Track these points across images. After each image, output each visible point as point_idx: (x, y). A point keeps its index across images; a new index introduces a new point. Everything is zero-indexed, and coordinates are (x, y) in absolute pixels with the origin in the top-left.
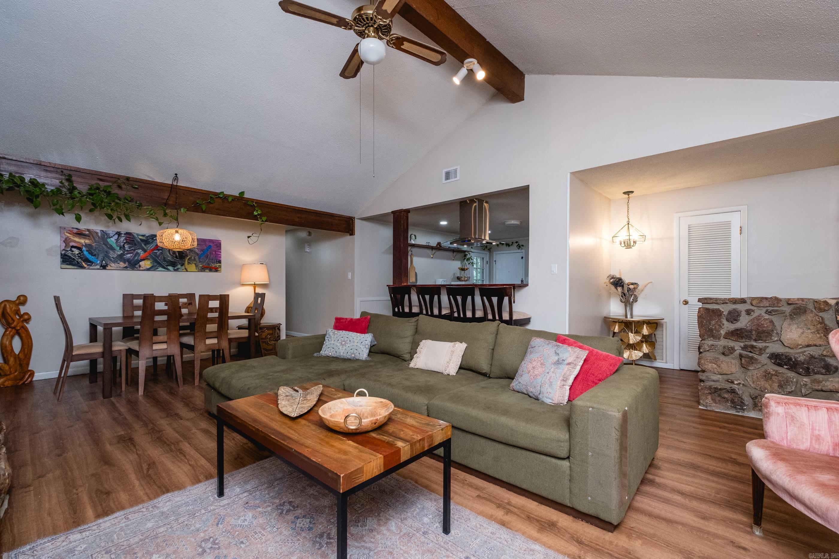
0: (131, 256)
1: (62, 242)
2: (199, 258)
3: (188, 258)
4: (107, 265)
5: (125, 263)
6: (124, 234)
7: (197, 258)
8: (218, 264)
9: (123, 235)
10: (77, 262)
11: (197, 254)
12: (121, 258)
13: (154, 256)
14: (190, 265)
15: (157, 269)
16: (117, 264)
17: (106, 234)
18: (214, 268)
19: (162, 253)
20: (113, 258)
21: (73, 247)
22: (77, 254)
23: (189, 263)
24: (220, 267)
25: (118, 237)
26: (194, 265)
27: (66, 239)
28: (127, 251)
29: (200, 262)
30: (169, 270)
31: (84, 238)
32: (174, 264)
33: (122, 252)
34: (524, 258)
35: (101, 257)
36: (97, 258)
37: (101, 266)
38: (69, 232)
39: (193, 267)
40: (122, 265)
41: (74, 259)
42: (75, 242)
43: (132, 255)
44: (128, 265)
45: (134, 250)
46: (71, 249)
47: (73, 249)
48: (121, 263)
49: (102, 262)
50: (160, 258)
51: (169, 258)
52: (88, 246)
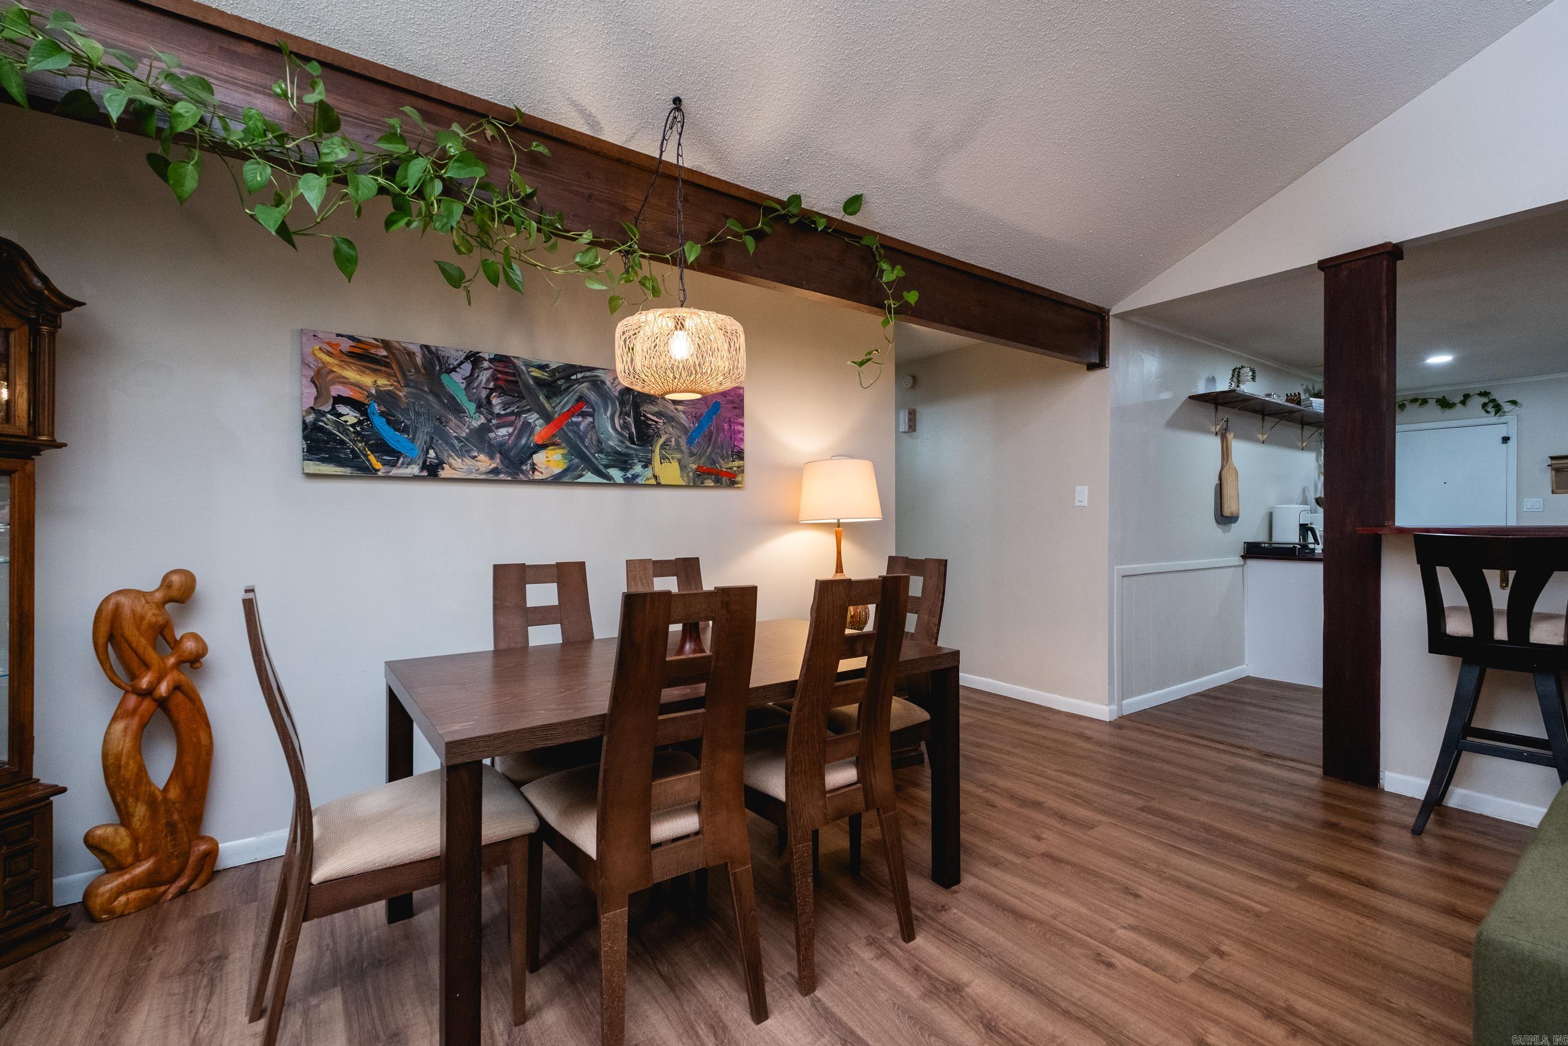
0: (510, 435)
1: (306, 382)
2: (690, 442)
3: (661, 441)
4: (440, 464)
5: (492, 457)
6: (491, 360)
7: (683, 442)
8: (737, 463)
9: (486, 364)
10: (353, 451)
11: (685, 430)
12: (480, 438)
13: (570, 434)
14: (666, 464)
15: (581, 476)
16: (468, 461)
17: (438, 358)
18: (727, 474)
19: (592, 426)
20: (457, 438)
21: (339, 400)
22: (353, 426)
23: (663, 458)
24: (741, 470)
25: (473, 370)
26: (675, 465)
27: (318, 372)
28: (499, 416)
29: (692, 454)
30: (610, 483)
31: (375, 371)
32: (625, 462)
33: (483, 420)
34: (1512, 443)
35: (422, 438)
36: (413, 440)
37: (424, 467)
38: (329, 349)
39: (670, 471)
40: (484, 463)
41: (342, 442)
42: (345, 382)
43: (511, 430)
44: (502, 462)
45: (518, 415)
46: (334, 408)
47: (342, 409)
48: (482, 457)
49: (427, 453)
50: (587, 442)
51: (613, 442)
52: (384, 397)
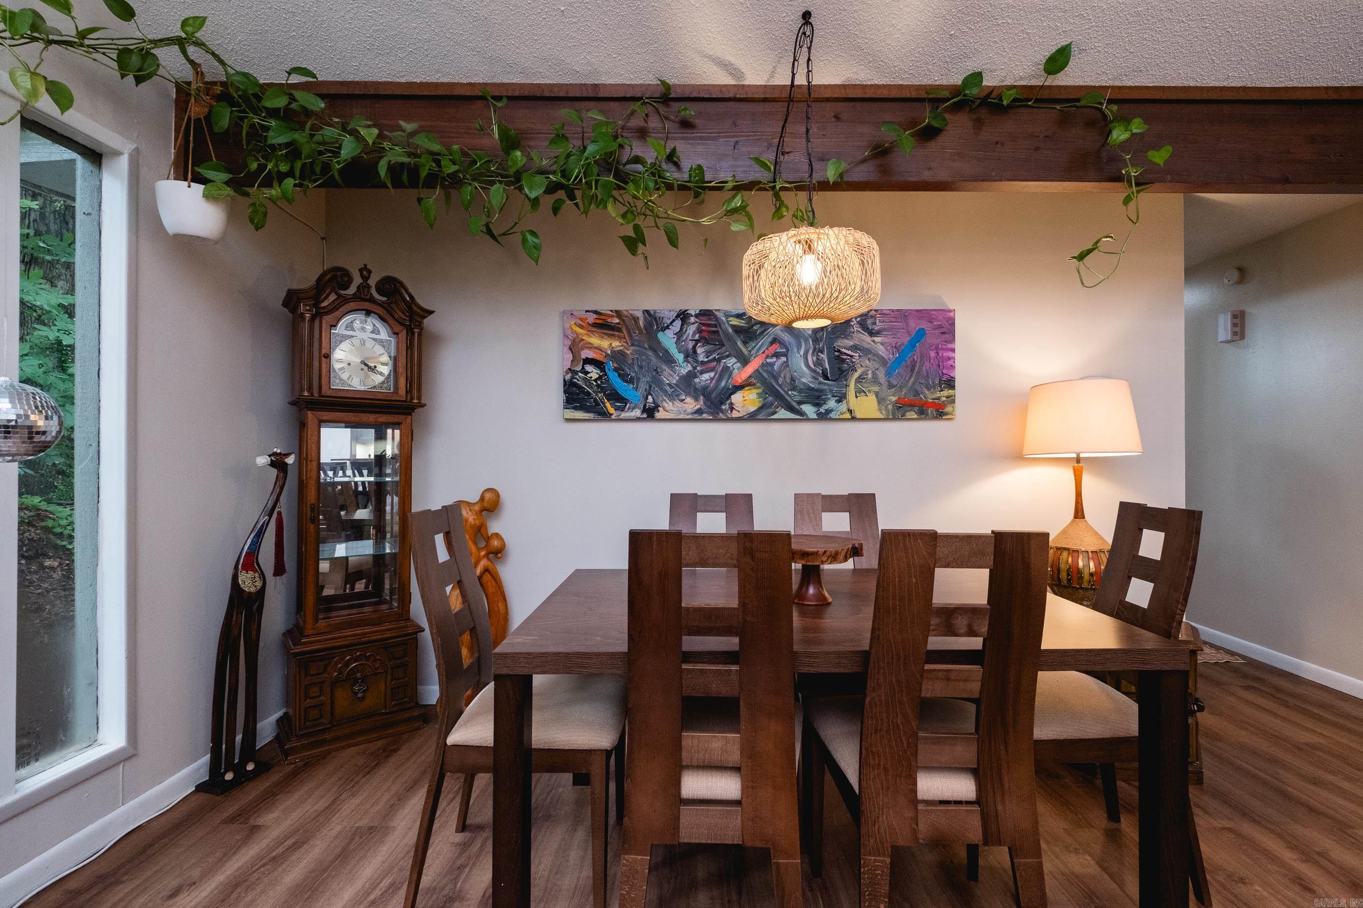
0: (712, 379)
1: (566, 349)
2: (888, 374)
3: (856, 375)
4: (656, 408)
5: (696, 399)
6: (697, 316)
7: (881, 375)
8: (946, 393)
9: (692, 319)
10: (595, 400)
11: (883, 362)
12: (687, 383)
13: (765, 375)
14: (862, 398)
15: (775, 413)
16: (678, 404)
17: (655, 319)
18: (933, 405)
19: (786, 364)
20: (669, 385)
21: (587, 361)
22: (595, 380)
23: (859, 392)
24: (951, 400)
25: (682, 325)
26: (872, 398)
27: (574, 341)
28: (703, 363)
29: (890, 386)
30: (803, 417)
31: (611, 336)
32: (819, 397)
33: (690, 368)
35: (643, 386)
36: (636, 389)
37: (644, 410)
38: (581, 323)
39: (867, 405)
40: (691, 404)
41: (589, 394)
42: (590, 347)
43: (712, 374)
44: (705, 403)
45: (718, 360)
46: (583, 368)
47: (589, 368)
48: (689, 400)
49: (647, 398)
50: (781, 381)
51: (806, 378)
52: (618, 356)
